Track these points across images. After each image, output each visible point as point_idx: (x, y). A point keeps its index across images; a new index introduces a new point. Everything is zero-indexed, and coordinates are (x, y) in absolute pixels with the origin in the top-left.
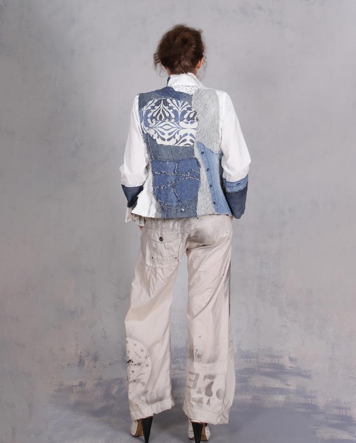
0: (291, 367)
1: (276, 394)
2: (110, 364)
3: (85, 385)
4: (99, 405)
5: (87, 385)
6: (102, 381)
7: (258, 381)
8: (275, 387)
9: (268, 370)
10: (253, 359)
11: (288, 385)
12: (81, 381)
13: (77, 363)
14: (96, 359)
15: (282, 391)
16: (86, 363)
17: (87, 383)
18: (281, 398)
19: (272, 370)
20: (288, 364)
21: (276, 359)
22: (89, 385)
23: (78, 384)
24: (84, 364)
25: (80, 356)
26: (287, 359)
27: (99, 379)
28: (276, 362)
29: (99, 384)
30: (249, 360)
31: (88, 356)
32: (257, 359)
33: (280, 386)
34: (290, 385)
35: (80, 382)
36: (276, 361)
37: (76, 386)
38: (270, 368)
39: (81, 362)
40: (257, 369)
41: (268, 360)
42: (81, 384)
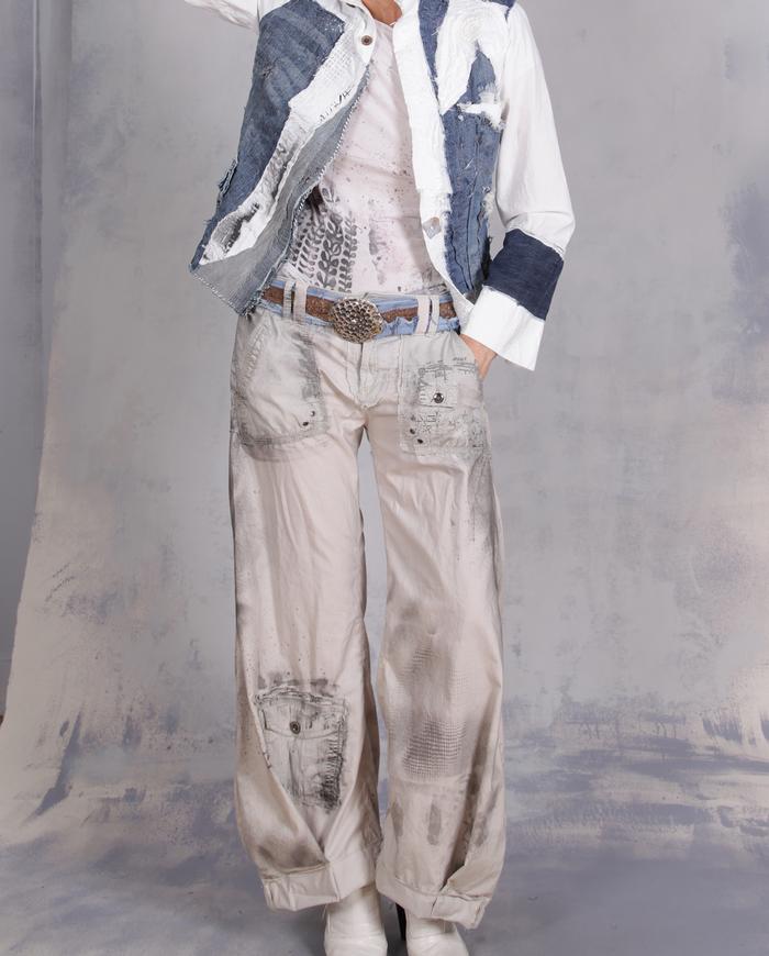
0: (712, 748)
1: (668, 822)
2: (211, 741)
3: (144, 795)
4: (182, 853)
5: (146, 800)
6: (189, 787)
7: (619, 787)
8: (666, 802)
9: (647, 756)
10: (604, 727)
11: (701, 797)
12: (130, 787)
13: (121, 738)
14: (171, 725)
15: (684, 815)
16: (146, 737)
17: (148, 793)
18: (682, 834)
19: (659, 756)
20: (701, 740)
21: (669, 727)
22: (154, 798)
23: (122, 793)
24: (139, 739)
25: (129, 718)
26: (699, 728)
27: (180, 783)
28: (669, 735)
29: (179, 796)
30: (593, 728)
31: (149, 718)
32: (617, 724)
33: (679, 801)
34: (708, 799)
35: (127, 790)
36: (668, 731)
37: (116, 801)
38: (652, 750)
39: (131, 736)
40: (617, 754)
41: (648, 729)
42: (131, 796)
